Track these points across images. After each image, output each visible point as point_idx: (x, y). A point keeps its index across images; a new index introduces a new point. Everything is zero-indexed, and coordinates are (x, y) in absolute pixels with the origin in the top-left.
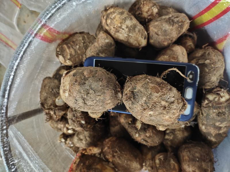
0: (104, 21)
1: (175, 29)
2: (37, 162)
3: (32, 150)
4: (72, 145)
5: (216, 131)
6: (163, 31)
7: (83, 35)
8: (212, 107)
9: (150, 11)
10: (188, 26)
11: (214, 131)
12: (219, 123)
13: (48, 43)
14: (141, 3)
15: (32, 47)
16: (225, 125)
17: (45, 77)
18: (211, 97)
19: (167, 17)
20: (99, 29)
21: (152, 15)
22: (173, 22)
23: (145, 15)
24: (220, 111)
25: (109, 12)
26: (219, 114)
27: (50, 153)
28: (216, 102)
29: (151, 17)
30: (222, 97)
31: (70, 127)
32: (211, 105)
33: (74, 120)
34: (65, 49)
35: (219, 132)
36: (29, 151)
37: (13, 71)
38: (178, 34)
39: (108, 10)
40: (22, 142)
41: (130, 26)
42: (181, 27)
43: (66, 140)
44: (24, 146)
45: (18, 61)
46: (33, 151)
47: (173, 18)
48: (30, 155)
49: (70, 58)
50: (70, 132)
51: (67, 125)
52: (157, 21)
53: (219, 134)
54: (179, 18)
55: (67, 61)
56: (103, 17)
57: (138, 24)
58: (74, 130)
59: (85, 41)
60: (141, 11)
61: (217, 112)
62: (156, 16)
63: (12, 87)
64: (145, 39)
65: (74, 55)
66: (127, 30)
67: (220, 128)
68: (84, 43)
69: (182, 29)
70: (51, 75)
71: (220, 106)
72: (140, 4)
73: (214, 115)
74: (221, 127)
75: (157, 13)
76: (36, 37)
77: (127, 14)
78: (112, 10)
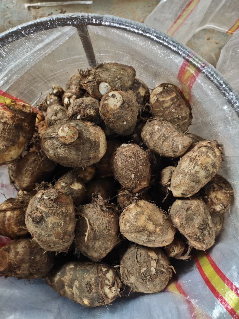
0: (204, 143)
1: (194, 231)
2: (32, 60)
3: (45, 54)
4: (48, 102)
5: (67, 281)
6: (192, 216)
7: (188, 117)
8: (98, 277)
9: (217, 201)
10: (198, 247)
11: (67, 279)
12: (78, 285)
13: (177, 75)
14: (227, 191)
15: (172, 56)
16: (75, 293)
17: (135, 70)
18: (110, 275)
19: (210, 222)
20: (196, 138)
21: (213, 203)
22: (203, 228)
23: (213, 195)
24: (93, 286)
25: (216, 150)
26: (89, 285)
27: (40, 76)
28: (104, 281)
29: (210, 202)
30: (110, 288)
31: (72, 101)
32: (100, 275)
33: (81, 105)
34: (171, 95)
35: (66, 285)
36: (45, 51)
37: (143, 33)
38: (189, 235)
39: (218, 149)
40: (56, 43)
41: (198, 175)
42: (197, 239)
43: (55, 95)
44: (51, 45)
45: (155, 38)
46: (45, 56)
47: (208, 229)
48: (40, 52)
49: (159, 101)
50: (66, 100)
51: (74, 96)
52: (205, 209)
53: (63, 286)
54: (208, 236)
55: (155, 98)
56: (209, 143)
57: (201, 186)
58: (68, 105)
59: (180, 120)
60: (217, 191)
61: (91, 283)
62: (211, 208)
63: (124, 31)
64: (182, 194)
65: (163, 105)
66: (193, 172)
67: (71, 287)
68: (178, 118)
69: (194, 240)
70: (137, 77)
71: (99, 286)
72: (226, 189)
73: (88, 279)
74: (73, 288)
75: (214, 210)
76: (185, 61)
77: (213, 173)
78: (218, 153)
